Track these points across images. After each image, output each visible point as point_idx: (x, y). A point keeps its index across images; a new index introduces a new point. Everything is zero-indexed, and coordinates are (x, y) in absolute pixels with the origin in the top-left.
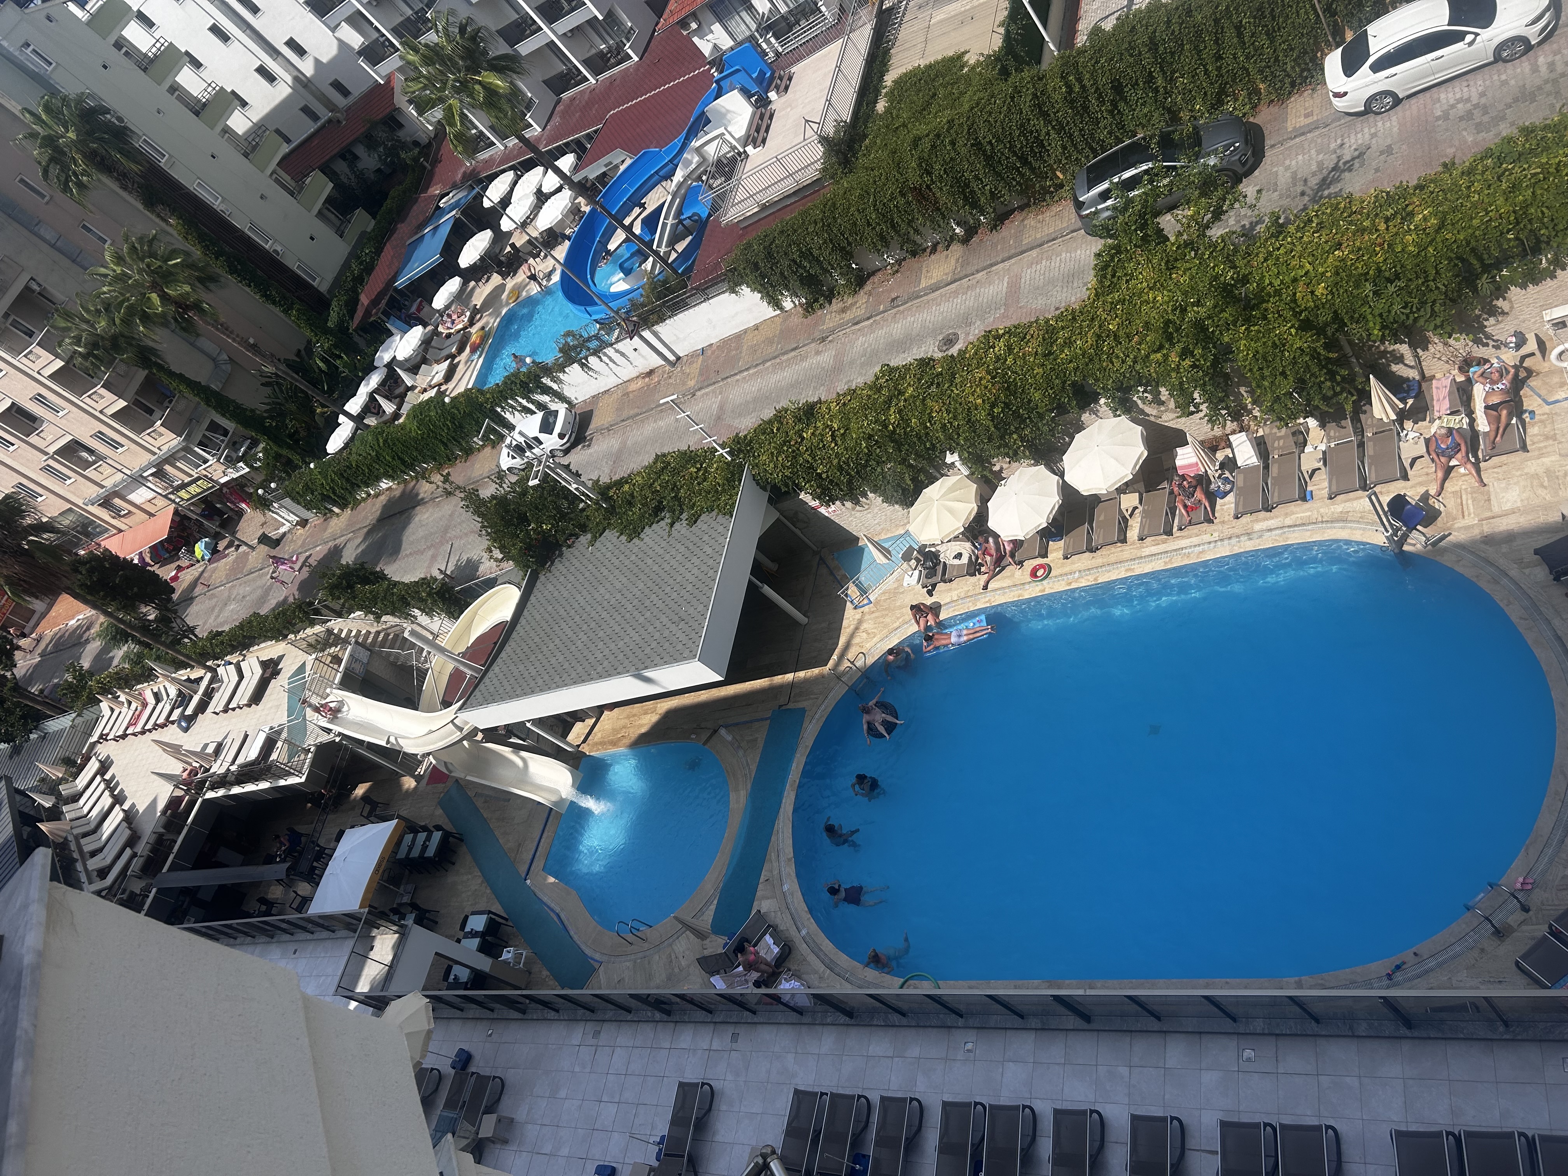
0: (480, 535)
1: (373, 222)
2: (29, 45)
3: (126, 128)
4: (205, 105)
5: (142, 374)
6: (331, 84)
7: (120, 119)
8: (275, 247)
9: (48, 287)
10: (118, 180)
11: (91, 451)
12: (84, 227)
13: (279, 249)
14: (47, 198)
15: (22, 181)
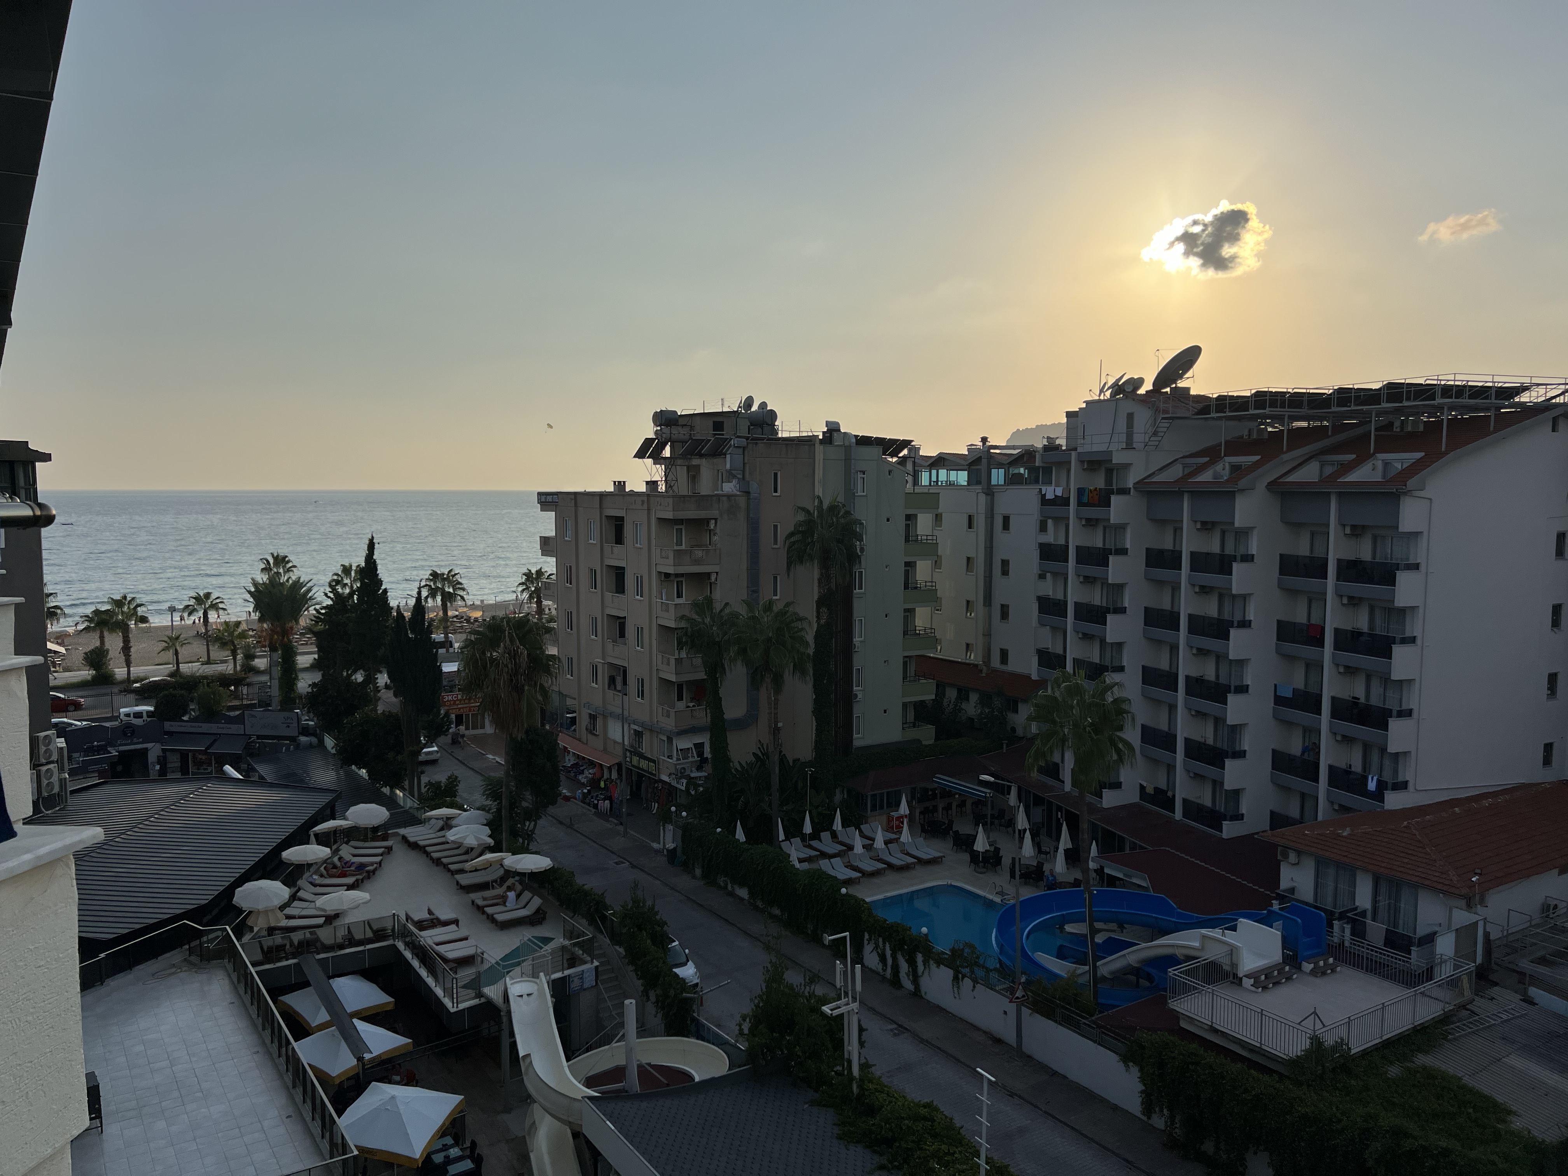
0: (751, 1000)
1: (931, 742)
2: (864, 474)
3: (859, 557)
4: (916, 588)
5: (702, 675)
6: (1001, 650)
7: (862, 550)
8: (858, 693)
9: (718, 585)
10: (822, 574)
11: (625, 683)
12: (775, 578)
13: (860, 696)
14: (775, 546)
15: (776, 527)
